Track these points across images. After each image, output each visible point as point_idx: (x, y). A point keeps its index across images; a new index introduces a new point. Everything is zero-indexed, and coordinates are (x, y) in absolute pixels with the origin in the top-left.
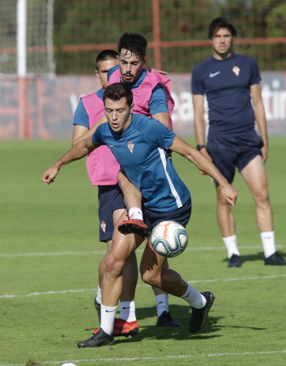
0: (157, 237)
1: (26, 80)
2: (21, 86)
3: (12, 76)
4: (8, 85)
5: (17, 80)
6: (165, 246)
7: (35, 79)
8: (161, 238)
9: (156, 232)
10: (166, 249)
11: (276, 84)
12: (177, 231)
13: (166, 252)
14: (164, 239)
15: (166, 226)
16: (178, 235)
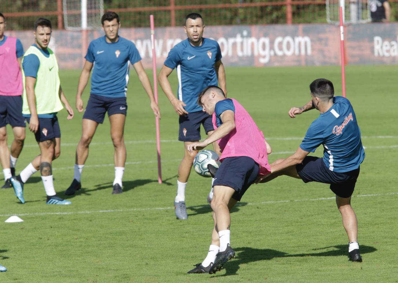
1: (87, 31)
2: (84, 35)
3: (78, 29)
4: (76, 34)
5: (81, 31)
7: (92, 31)
11: (245, 33)
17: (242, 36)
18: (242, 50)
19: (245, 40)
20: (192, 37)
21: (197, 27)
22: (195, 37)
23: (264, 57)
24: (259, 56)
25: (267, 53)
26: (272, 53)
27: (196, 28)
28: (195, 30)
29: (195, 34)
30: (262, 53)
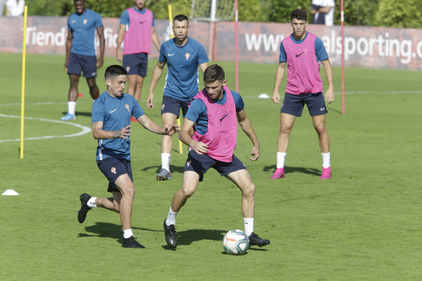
0: (234, 248)
6: (242, 243)
8: (236, 244)
9: (231, 248)
10: (244, 242)
11: (387, 35)
12: (233, 233)
13: (246, 243)
14: (237, 242)
15: (227, 240)
16: (236, 232)
17: (384, 38)
18: (384, 51)
19: (387, 41)
20: (178, 37)
21: (183, 28)
22: (181, 37)
23: (405, 58)
24: (401, 57)
25: (409, 54)
26: (414, 55)
27: (182, 30)
28: (181, 31)
29: (181, 34)
30: (404, 54)
